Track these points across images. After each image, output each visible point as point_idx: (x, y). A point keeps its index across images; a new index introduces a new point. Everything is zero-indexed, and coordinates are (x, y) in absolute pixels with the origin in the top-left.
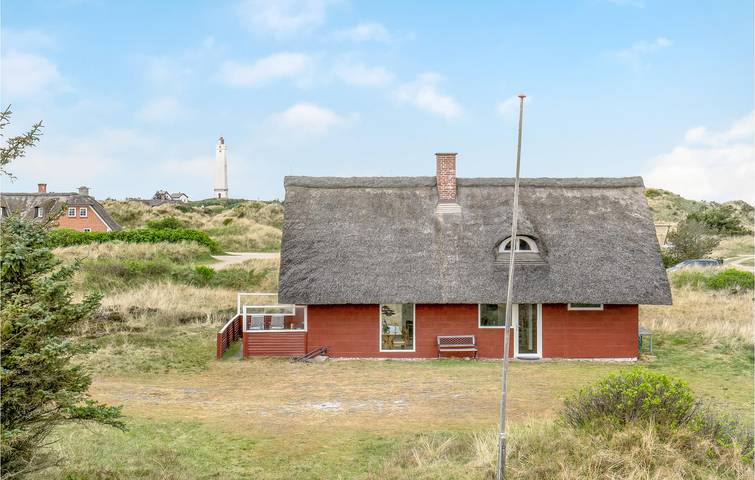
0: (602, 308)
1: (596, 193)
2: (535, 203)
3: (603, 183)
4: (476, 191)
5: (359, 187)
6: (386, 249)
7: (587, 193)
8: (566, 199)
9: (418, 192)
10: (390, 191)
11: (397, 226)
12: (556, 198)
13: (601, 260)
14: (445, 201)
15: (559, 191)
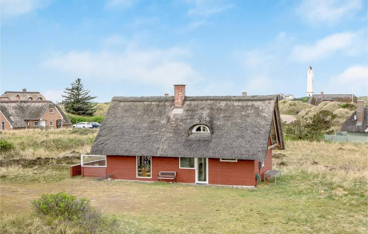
0: (236, 161)
1: (250, 103)
2: (218, 109)
3: (255, 98)
4: (193, 103)
5: (142, 101)
6: (142, 130)
7: (245, 103)
8: (234, 106)
9: (166, 103)
10: (154, 103)
11: (151, 120)
12: (230, 106)
13: (238, 137)
14: (177, 108)
15: (232, 102)
